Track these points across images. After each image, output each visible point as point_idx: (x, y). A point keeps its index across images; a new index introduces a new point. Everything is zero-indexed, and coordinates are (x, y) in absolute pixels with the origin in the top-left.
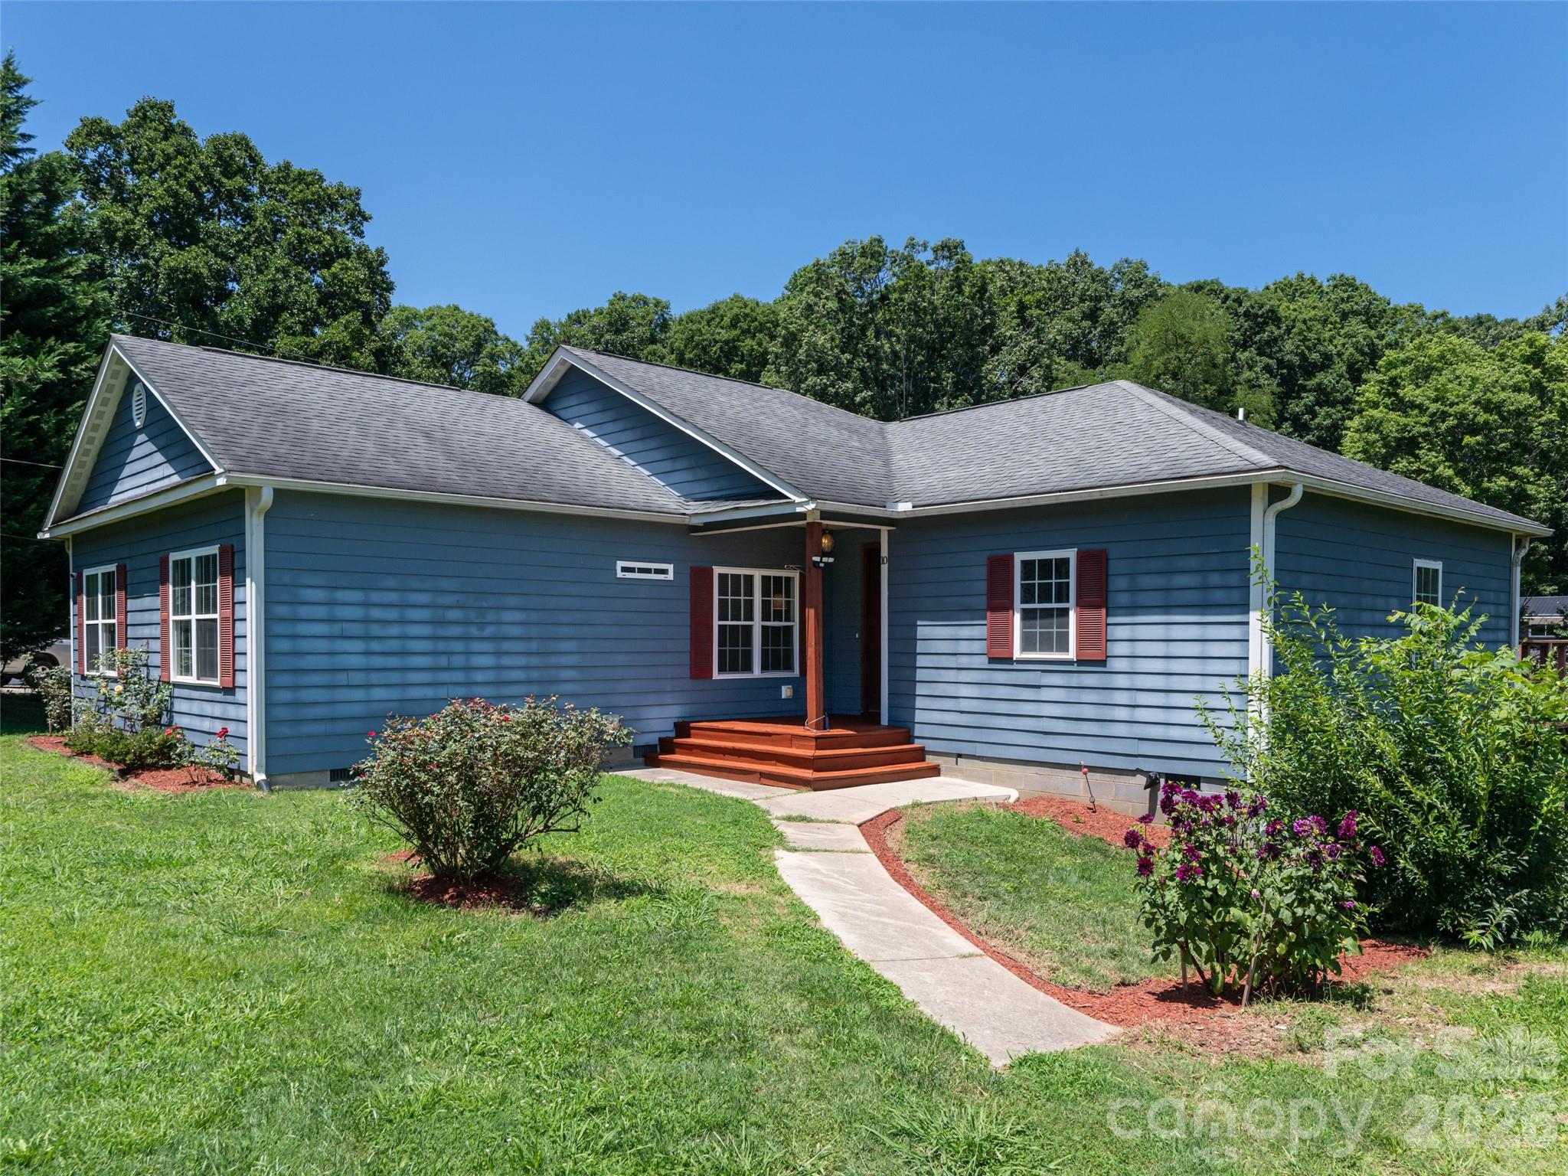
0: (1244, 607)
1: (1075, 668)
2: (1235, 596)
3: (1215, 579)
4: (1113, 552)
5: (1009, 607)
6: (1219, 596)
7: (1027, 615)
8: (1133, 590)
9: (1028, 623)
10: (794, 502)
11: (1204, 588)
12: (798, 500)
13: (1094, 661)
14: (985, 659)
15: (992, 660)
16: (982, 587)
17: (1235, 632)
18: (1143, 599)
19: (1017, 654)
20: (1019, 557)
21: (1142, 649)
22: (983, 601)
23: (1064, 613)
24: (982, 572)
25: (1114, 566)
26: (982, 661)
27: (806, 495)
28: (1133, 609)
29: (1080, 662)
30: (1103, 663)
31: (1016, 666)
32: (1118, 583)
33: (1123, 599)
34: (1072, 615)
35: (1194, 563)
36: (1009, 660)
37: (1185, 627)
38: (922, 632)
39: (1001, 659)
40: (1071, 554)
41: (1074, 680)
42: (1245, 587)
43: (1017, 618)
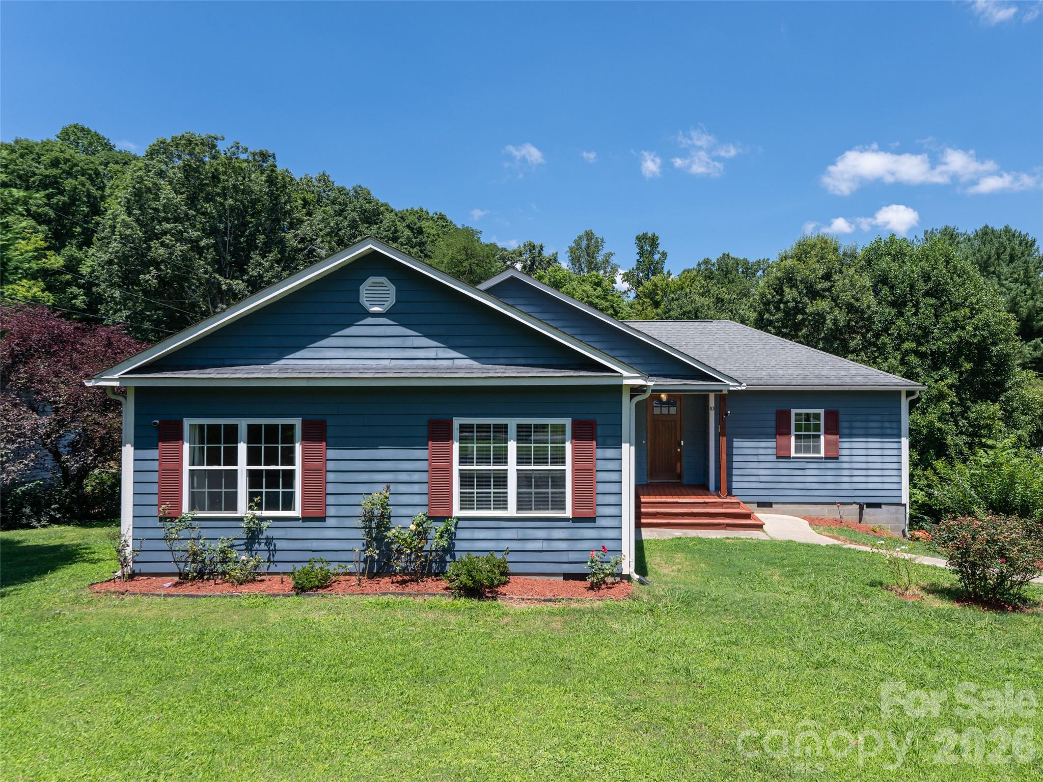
0: (900, 436)
1: (823, 460)
2: (895, 432)
3: (887, 425)
4: (841, 411)
5: (789, 433)
6: (889, 431)
7: (798, 437)
8: (851, 428)
9: (799, 440)
10: (729, 385)
11: (882, 428)
12: (731, 384)
13: (833, 457)
14: (775, 457)
15: (778, 458)
16: (773, 423)
17: (895, 445)
18: (855, 431)
19: (793, 454)
20: (794, 412)
21: (855, 452)
22: (773, 430)
23: (819, 436)
24: (773, 417)
25: (841, 417)
26: (774, 458)
27: (737, 381)
28: (851, 435)
29: (826, 458)
30: (837, 458)
31: (792, 460)
32: (843, 424)
33: (846, 431)
34: (822, 438)
35: (878, 418)
36: (789, 457)
37: (874, 443)
38: (735, 444)
39: (784, 456)
40: (821, 412)
41: (823, 466)
42: (900, 428)
43: (793, 439)
